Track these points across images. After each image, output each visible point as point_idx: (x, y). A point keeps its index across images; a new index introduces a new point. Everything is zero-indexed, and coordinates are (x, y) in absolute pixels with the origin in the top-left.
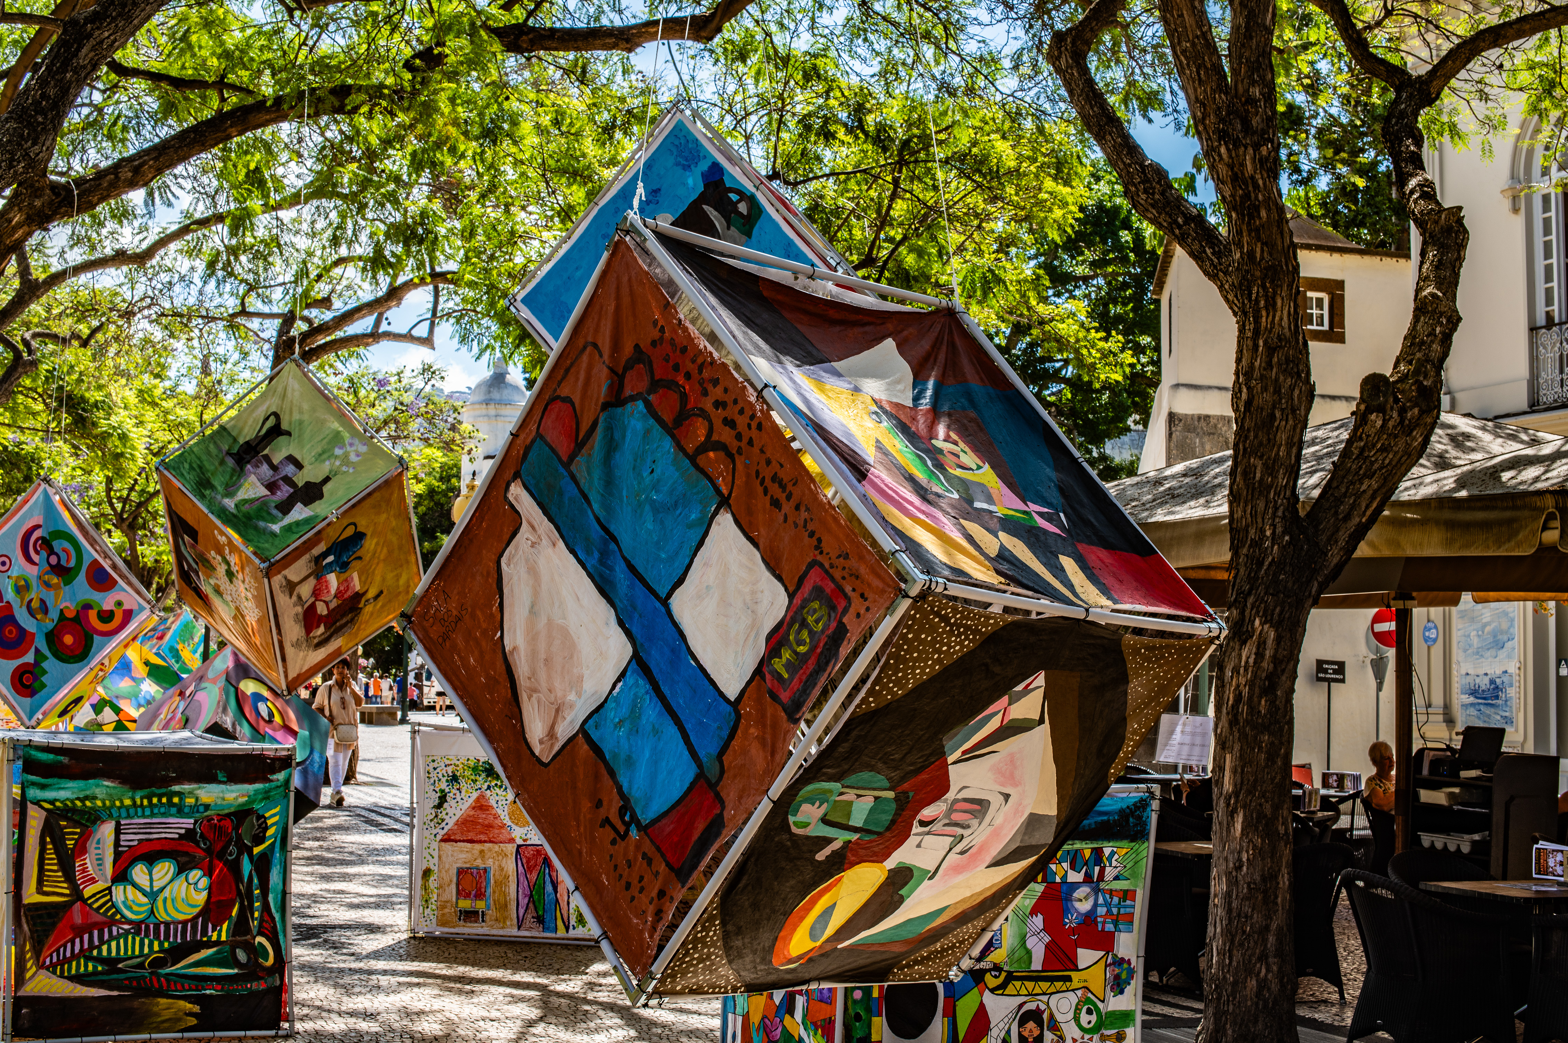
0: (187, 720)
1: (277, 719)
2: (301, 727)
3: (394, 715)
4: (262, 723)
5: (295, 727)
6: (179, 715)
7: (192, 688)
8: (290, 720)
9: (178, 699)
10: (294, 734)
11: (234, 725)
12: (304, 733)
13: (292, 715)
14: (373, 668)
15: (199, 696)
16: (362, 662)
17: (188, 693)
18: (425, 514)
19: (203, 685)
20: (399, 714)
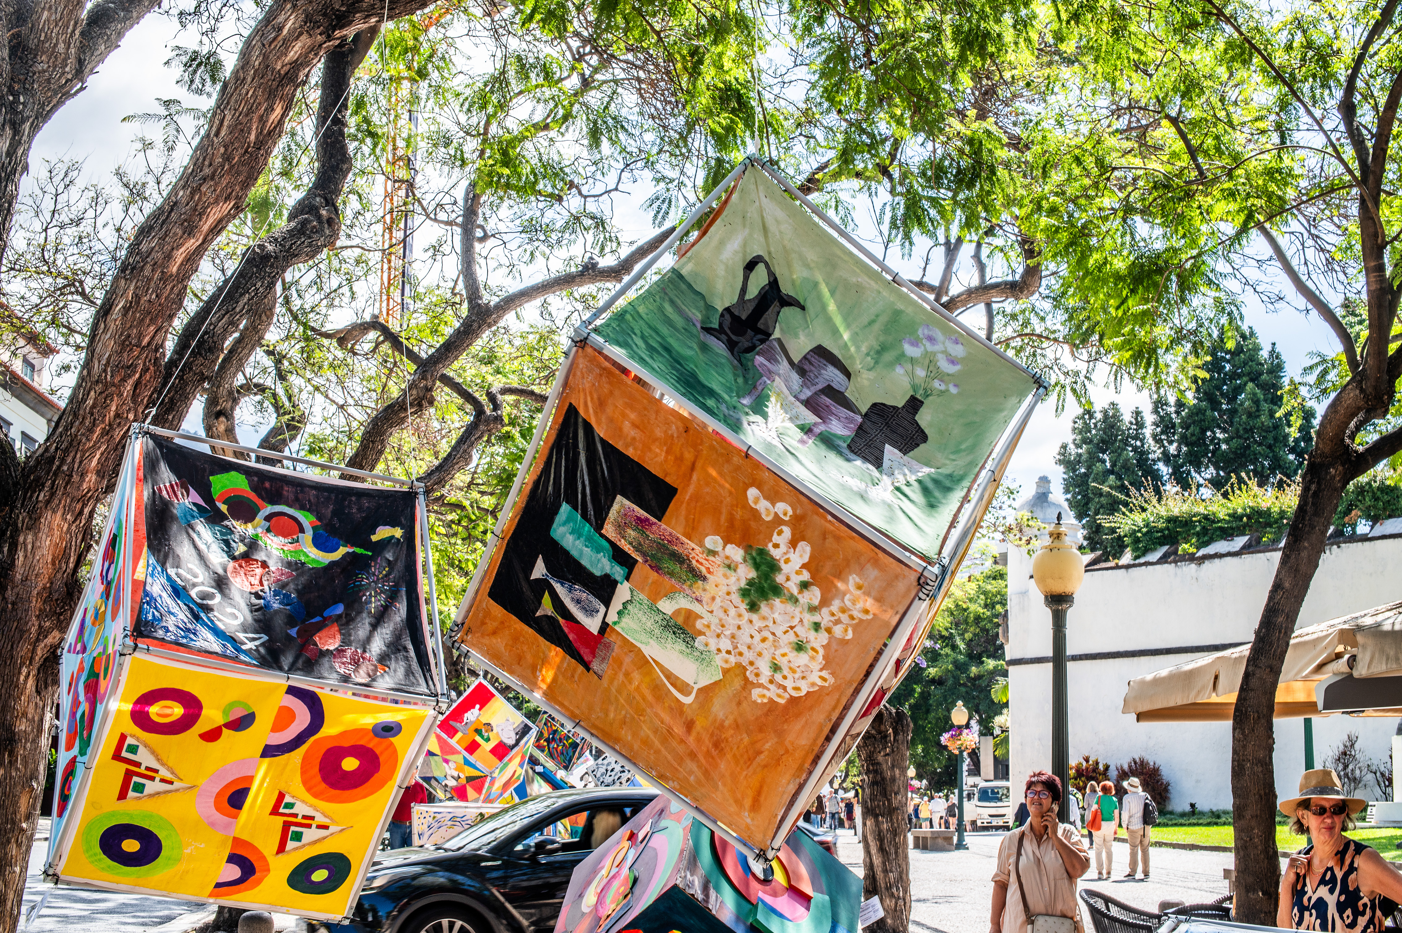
0: (635, 880)
1: (779, 876)
2: (815, 889)
3: (949, 839)
4: (754, 884)
5: (807, 888)
6: (625, 871)
7: (647, 828)
8: (799, 878)
9: (627, 844)
10: (805, 899)
11: (705, 889)
12: (820, 898)
13: (803, 870)
14: (926, 789)
15: (656, 842)
16: (916, 783)
17: (641, 836)
18: (971, 640)
19: (663, 823)
20: (955, 839)
